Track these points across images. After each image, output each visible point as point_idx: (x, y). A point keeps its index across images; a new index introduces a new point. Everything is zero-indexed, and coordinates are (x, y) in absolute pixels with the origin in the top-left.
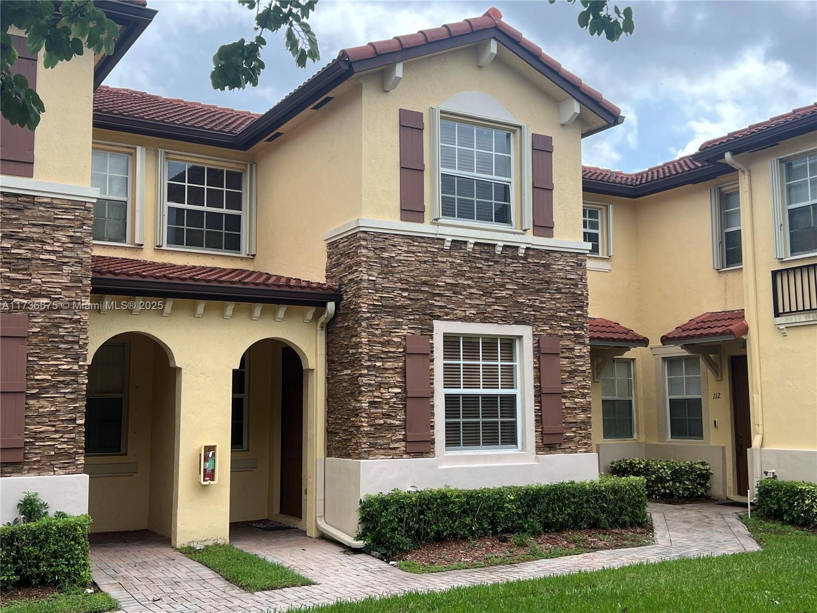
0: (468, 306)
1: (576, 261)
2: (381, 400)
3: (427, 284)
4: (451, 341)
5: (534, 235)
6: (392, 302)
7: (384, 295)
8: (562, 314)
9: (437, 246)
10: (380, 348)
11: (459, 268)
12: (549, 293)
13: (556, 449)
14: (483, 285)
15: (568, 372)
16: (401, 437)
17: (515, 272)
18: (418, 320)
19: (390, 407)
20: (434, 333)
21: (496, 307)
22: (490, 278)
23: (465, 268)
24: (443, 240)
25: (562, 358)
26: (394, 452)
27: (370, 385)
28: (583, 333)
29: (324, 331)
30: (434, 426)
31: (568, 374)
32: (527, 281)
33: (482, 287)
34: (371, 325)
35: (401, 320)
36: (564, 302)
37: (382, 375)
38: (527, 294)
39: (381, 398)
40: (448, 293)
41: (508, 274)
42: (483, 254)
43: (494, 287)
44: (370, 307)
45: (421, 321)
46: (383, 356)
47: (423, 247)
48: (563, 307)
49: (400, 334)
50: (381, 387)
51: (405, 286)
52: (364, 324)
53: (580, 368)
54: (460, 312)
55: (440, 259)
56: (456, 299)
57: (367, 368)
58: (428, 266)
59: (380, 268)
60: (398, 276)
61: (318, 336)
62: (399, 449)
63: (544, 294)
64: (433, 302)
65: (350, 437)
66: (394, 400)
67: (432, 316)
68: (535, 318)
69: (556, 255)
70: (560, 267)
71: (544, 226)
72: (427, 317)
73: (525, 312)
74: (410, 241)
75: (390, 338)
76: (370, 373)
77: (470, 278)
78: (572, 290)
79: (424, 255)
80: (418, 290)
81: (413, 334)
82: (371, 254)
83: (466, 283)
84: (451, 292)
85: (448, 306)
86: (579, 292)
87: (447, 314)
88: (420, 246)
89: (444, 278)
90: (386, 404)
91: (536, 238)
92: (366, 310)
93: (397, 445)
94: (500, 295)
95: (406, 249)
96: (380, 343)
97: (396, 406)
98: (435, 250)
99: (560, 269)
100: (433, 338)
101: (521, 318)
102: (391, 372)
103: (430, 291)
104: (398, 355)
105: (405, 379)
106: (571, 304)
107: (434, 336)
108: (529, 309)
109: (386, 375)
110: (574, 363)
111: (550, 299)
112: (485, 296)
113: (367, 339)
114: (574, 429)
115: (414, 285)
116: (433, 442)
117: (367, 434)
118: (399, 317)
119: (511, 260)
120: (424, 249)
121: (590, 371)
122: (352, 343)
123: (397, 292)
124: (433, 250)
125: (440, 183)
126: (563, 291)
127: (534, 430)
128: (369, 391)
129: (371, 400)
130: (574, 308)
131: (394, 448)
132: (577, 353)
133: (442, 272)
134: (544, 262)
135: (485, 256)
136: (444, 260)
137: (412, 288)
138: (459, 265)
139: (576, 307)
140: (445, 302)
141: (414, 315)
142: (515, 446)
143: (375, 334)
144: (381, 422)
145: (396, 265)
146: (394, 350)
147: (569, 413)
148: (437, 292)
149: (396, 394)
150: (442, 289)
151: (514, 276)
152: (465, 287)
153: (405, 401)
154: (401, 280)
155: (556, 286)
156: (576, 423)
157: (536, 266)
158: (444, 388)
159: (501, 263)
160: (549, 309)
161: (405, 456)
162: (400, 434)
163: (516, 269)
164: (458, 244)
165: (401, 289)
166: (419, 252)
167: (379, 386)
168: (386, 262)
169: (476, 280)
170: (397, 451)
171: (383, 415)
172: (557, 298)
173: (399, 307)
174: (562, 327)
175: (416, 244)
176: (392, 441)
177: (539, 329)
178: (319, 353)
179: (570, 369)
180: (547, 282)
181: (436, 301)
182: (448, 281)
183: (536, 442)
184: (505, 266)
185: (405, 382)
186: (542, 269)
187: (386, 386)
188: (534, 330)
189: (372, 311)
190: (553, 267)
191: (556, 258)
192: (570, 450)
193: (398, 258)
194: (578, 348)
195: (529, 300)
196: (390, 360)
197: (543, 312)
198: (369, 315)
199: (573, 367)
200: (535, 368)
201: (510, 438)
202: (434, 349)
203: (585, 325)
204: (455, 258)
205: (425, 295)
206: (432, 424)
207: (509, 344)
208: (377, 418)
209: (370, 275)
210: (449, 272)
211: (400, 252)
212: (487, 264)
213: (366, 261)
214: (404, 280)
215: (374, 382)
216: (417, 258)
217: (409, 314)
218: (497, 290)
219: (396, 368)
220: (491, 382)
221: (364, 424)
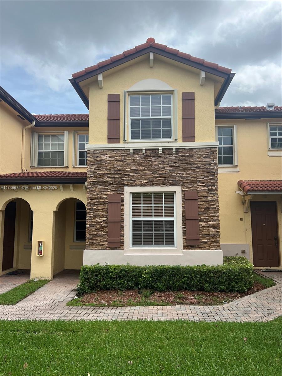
0: (143, 179)
1: (210, 152)
3: (121, 171)
4: (136, 197)
5: (182, 141)
6: (102, 180)
7: (98, 177)
8: (200, 179)
9: (126, 153)
10: (96, 200)
11: (138, 162)
12: (192, 169)
17: (170, 161)
20: (125, 192)
21: (159, 179)
22: (155, 165)
23: (141, 162)
24: (129, 149)
25: (200, 201)
26: (102, 246)
27: (90, 217)
28: (214, 188)
30: (123, 235)
31: (204, 209)
32: (178, 165)
33: (151, 169)
34: (91, 190)
35: (107, 187)
36: (202, 173)
38: (178, 171)
39: (96, 222)
40: (132, 174)
41: (166, 162)
43: (158, 169)
45: (117, 187)
46: (97, 204)
47: (119, 154)
48: (201, 176)
49: (106, 194)
51: (109, 172)
52: (88, 190)
53: (212, 206)
54: (139, 182)
55: (127, 158)
56: (137, 176)
58: (121, 162)
59: (97, 165)
60: (106, 168)
62: (104, 245)
63: (189, 170)
66: (103, 223)
67: (124, 185)
68: (183, 182)
69: (197, 150)
70: (199, 156)
71: (189, 135)
72: (121, 185)
73: (177, 180)
74: (112, 152)
75: (101, 196)
76: (91, 211)
77: (144, 166)
79: (119, 157)
80: (116, 174)
81: (113, 193)
82: (92, 160)
83: (142, 168)
84: (134, 173)
85: (132, 180)
86: (212, 168)
87: (132, 183)
88: (117, 154)
89: (130, 167)
90: (98, 225)
91: (185, 143)
92: (89, 184)
94: (161, 172)
95: (110, 156)
96: (95, 198)
97: (104, 226)
98: (125, 155)
99: (199, 157)
100: (123, 195)
101: (174, 183)
102: (101, 211)
103: (122, 173)
104: (105, 203)
107: (125, 194)
108: (179, 178)
109: (98, 212)
110: (208, 204)
111: (192, 173)
112: (152, 174)
113: (89, 197)
114: (207, 238)
115: (114, 171)
116: (121, 242)
117: (88, 238)
119: (168, 155)
125: (130, 124)
126: (201, 167)
127: (182, 238)
128: (90, 219)
129: (91, 223)
130: (208, 176)
133: (129, 164)
134: (189, 154)
135: (153, 155)
136: (130, 159)
138: (138, 160)
139: (210, 175)
140: (131, 178)
141: (113, 185)
142: (173, 245)
143: (94, 194)
144: (95, 233)
145: (105, 163)
146: (103, 201)
147: (204, 230)
148: (126, 174)
149: (104, 220)
150: (129, 172)
151: (170, 163)
152: (141, 170)
153: (108, 223)
154: (107, 170)
155: (196, 165)
156: (209, 234)
157: (184, 157)
158: (132, 217)
159: (162, 157)
160: (192, 177)
161: (107, 248)
162: (105, 239)
163: (171, 159)
164: (136, 151)
165: (107, 174)
166: (117, 156)
167: (95, 217)
168: (99, 163)
169: (148, 166)
171: (97, 230)
172: (197, 172)
173: (105, 182)
174: (200, 186)
175: (115, 153)
176: (101, 242)
177: (185, 188)
179: (205, 207)
180: (190, 164)
181: (125, 178)
182: (132, 168)
183: (183, 244)
184: (165, 158)
185: (108, 215)
186: (187, 158)
187: (99, 217)
188: (183, 188)
189: (92, 184)
190: (194, 156)
191: (197, 152)
192: (204, 248)
193: (105, 160)
194: (211, 196)
195: (179, 174)
196: (101, 205)
197: (188, 179)
198: (90, 186)
199: (207, 206)
200: (183, 207)
201: (170, 240)
202: (124, 200)
203: (216, 184)
204: (136, 157)
205: (120, 176)
207: (170, 196)
208: (93, 231)
209: (91, 169)
210: (132, 164)
211: (106, 157)
212: (154, 158)
213: (89, 163)
214: (109, 169)
215: (92, 215)
216: (115, 159)
217: (111, 184)
218: (160, 170)
219: (104, 209)
220: (159, 214)
221: (87, 234)
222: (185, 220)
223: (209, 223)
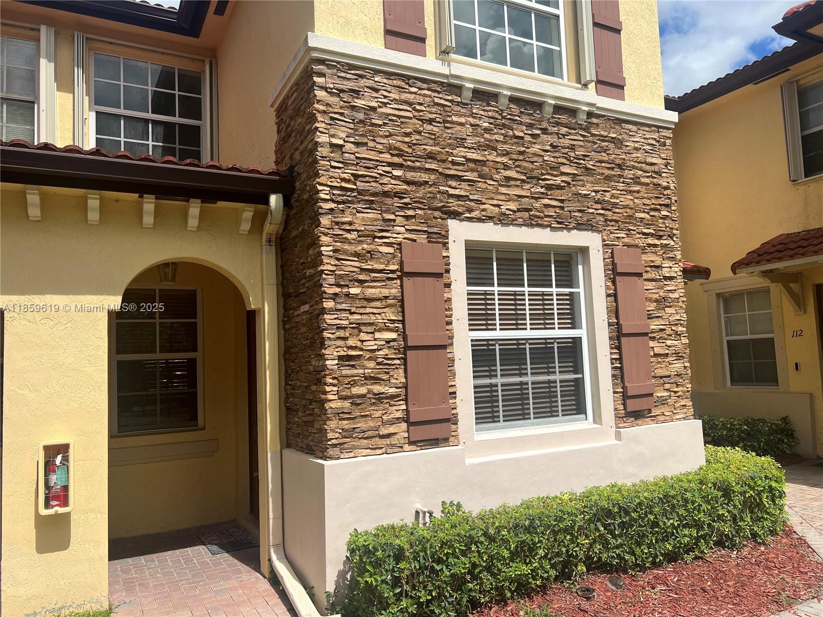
0: (503, 197)
1: (658, 139)
2: (361, 353)
5: (597, 92)
6: (372, 184)
7: (360, 173)
8: (642, 215)
9: (450, 98)
10: (357, 264)
11: (486, 136)
12: (623, 182)
13: (644, 417)
14: (525, 164)
15: (656, 301)
16: (399, 415)
17: (572, 148)
18: (421, 217)
19: (378, 364)
20: (451, 240)
21: (546, 201)
22: (535, 155)
23: (496, 137)
24: (461, 87)
25: (645, 280)
26: (388, 441)
27: (339, 328)
28: (672, 243)
30: (455, 393)
31: (655, 304)
32: (591, 163)
33: (525, 168)
34: (337, 223)
35: (392, 217)
36: (644, 198)
37: (362, 311)
38: (592, 183)
39: (361, 349)
40: (470, 176)
41: (564, 151)
42: (523, 116)
43: (543, 168)
44: (335, 192)
45: (427, 220)
46: (361, 277)
47: (425, 95)
48: (644, 204)
49: (392, 240)
50: (360, 331)
51: (396, 160)
52: (325, 221)
53: (671, 295)
54: (492, 207)
55: (455, 119)
56: (484, 186)
57: (334, 300)
58: (435, 129)
59: (352, 126)
60: (384, 141)
61: (264, 254)
62: (396, 437)
63: (617, 184)
64: (447, 189)
65: (310, 418)
66: (386, 351)
67: (445, 213)
68: (606, 220)
69: (630, 127)
70: (636, 145)
71: (612, 85)
72: (437, 214)
73: (591, 211)
74: (403, 84)
75: (373, 247)
76: (339, 307)
77: (507, 154)
78: (655, 180)
79: (428, 109)
80: (419, 168)
81: (415, 241)
82: (334, 100)
83: (499, 159)
84: (475, 174)
85: (471, 197)
86: (665, 184)
87: (470, 210)
88: (420, 95)
89: (461, 151)
90: (370, 359)
91: (602, 98)
92: (328, 197)
93: (392, 430)
94: (552, 182)
95: (397, 97)
96: (357, 255)
97: (390, 362)
98: (448, 103)
99: (636, 149)
100: (447, 249)
101: (585, 219)
102: (378, 304)
103: (441, 170)
104: (390, 275)
105: (403, 316)
106: (653, 201)
107: (451, 245)
108: (596, 206)
109: (368, 310)
110: (662, 288)
111: (625, 193)
112: (528, 183)
113: (331, 248)
114: (667, 386)
115: (413, 159)
116: (452, 420)
117: (340, 414)
118: (387, 211)
119: (567, 129)
120: (427, 99)
121: (685, 299)
122: (309, 259)
123: (384, 169)
124: (443, 102)
126: (643, 180)
127: (612, 390)
128: (339, 338)
129: (342, 353)
130: (659, 207)
131: (389, 436)
132: (666, 272)
133: (460, 143)
134: (614, 136)
135: (526, 119)
136: (463, 120)
137: (409, 163)
138: (486, 130)
139: (660, 205)
140: (466, 190)
141: (414, 209)
142: (583, 416)
143: (346, 238)
144: (363, 390)
145: (380, 122)
146: (382, 267)
147: (659, 362)
148: (452, 172)
149: (388, 342)
150: (461, 168)
151: (572, 154)
152: (497, 166)
153: (405, 354)
154: (390, 149)
155: (632, 172)
156: (669, 376)
157: (602, 141)
158: (470, 330)
159: (551, 134)
160: (625, 207)
161: (406, 447)
162: (397, 410)
163: (575, 143)
164: (485, 95)
165: (390, 164)
166: (420, 104)
167: (358, 327)
168: (361, 116)
169: (514, 157)
170: (394, 440)
171: (366, 378)
172: (634, 192)
173: (386, 194)
174: (644, 234)
175: (414, 90)
176: (384, 423)
177: (612, 236)
179: (656, 296)
180: (619, 166)
181: (450, 187)
182: (470, 155)
183: (616, 409)
184: (559, 138)
185: (403, 322)
186: (611, 146)
187: (370, 329)
188: (605, 238)
189: (340, 199)
190: (627, 144)
191: (631, 131)
192: (662, 418)
193: (384, 110)
194: (667, 265)
195: (597, 192)
196: (375, 284)
197: (617, 210)
198: (332, 205)
199: (661, 294)
200: (608, 295)
202: (451, 267)
203: (675, 232)
204: (480, 119)
205: (433, 177)
206: (451, 390)
207: (567, 262)
208: (354, 384)
209: (333, 136)
210: (470, 141)
211: (385, 101)
212: (530, 132)
213: (324, 112)
214: (396, 148)
215: (346, 322)
216: (416, 114)
217: (406, 206)
218: (548, 174)
219: (386, 298)
220: (543, 319)
221: (330, 397)
222: (618, 335)
223: (669, 342)
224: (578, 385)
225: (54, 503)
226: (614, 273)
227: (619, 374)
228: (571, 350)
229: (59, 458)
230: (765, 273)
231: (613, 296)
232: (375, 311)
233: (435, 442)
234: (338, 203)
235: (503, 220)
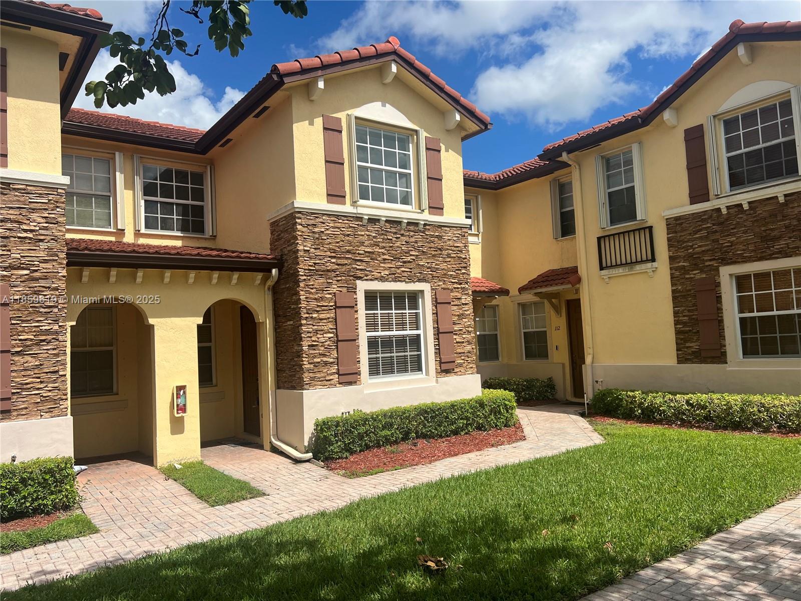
0: (382, 269)
1: (461, 233)
2: (318, 343)
3: (351, 253)
4: (371, 297)
5: (429, 213)
6: (323, 267)
7: (317, 262)
8: (451, 273)
9: (357, 223)
10: (315, 303)
11: (374, 240)
12: (442, 257)
13: (450, 372)
14: (393, 252)
15: (458, 315)
16: (334, 371)
17: (416, 242)
18: (344, 280)
19: (325, 348)
20: (357, 290)
21: (403, 269)
22: (398, 247)
23: (379, 240)
24: (362, 218)
25: (452, 305)
26: (329, 383)
27: (309, 332)
28: (467, 286)
29: (271, 292)
30: (359, 361)
31: (457, 317)
32: (425, 249)
33: (393, 254)
34: (307, 285)
35: (331, 281)
36: (453, 264)
37: (318, 324)
38: (426, 259)
39: (318, 342)
40: (366, 259)
41: (412, 244)
42: (392, 229)
43: (401, 254)
44: (306, 271)
45: (346, 282)
46: (318, 309)
47: (346, 223)
48: (453, 267)
49: (331, 292)
50: (317, 333)
51: (333, 255)
52: (302, 285)
53: (466, 312)
54: (377, 274)
55: (359, 233)
56: (373, 264)
57: (306, 320)
58: (351, 239)
59: (313, 241)
60: (327, 246)
61: (266, 296)
62: (333, 381)
63: (438, 258)
64: (356, 266)
65: (294, 373)
66: (329, 342)
67: (355, 277)
68: (433, 277)
69: (446, 228)
70: (449, 238)
71: (437, 208)
72: (351, 278)
73: (425, 272)
74: (335, 219)
75: (323, 295)
76: (308, 323)
77: (384, 248)
78: (458, 255)
79: (347, 230)
80: (343, 257)
81: (341, 291)
82: (305, 229)
83: (380, 251)
84: (369, 258)
85: (367, 269)
86: (464, 257)
87: (367, 276)
88: (343, 223)
89: (363, 248)
90: (322, 346)
91: (432, 216)
92: (303, 274)
93: (331, 377)
94: (406, 260)
95: (333, 225)
96: (315, 299)
97: (330, 347)
98: (356, 226)
99: (449, 240)
100: (356, 294)
101: (422, 277)
102: (325, 321)
103: (353, 258)
104: (330, 308)
105: (336, 326)
106: (458, 266)
107: (357, 293)
108: (427, 270)
109: (321, 324)
110: (461, 309)
111: (443, 262)
112: (394, 261)
113: (305, 297)
114: (463, 358)
115: (340, 253)
116: (359, 373)
117: (309, 370)
118: (329, 279)
119: (413, 233)
120: (347, 225)
121: (473, 314)
122: (293, 301)
123: (327, 259)
124: (354, 225)
125: (357, 173)
126: (452, 255)
127: (434, 360)
128: (308, 337)
129: (310, 344)
130: (460, 268)
131: (330, 380)
132: (463, 301)
133: (362, 243)
134: (437, 234)
135: (393, 230)
136: (363, 233)
137: (339, 255)
138: (374, 237)
139: (461, 267)
140: (365, 266)
141: (341, 276)
142: (421, 372)
143: (311, 292)
144: (319, 360)
145: (326, 238)
146: (326, 304)
147: (459, 346)
148: (358, 258)
149: (329, 338)
150: (362, 256)
151: (416, 245)
152: (379, 254)
153: (337, 344)
154: (330, 250)
155: (447, 252)
156: (464, 353)
157: (431, 237)
158: (367, 331)
159: (406, 236)
160: (442, 270)
161: (338, 385)
162: (334, 369)
163: (417, 239)
164: (373, 220)
165: (330, 257)
166: (343, 228)
167: (316, 332)
168: (317, 236)
169: (387, 249)
170: (332, 382)
171: (320, 355)
172: (448, 261)
173: (328, 271)
174: (452, 282)
175: (340, 221)
176: (328, 375)
177: (436, 284)
178: (267, 309)
179: (458, 313)
180: (440, 249)
181: (357, 265)
182: (367, 250)
183: (436, 369)
184: (410, 238)
185: (336, 329)
186: (436, 239)
187: (322, 333)
188: (432, 285)
189: (308, 274)
190: (444, 238)
191: (446, 231)
192: (460, 373)
193: (327, 232)
194: (464, 298)
195: (428, 263)
196: (324, 312)
197: (438, 271)
198: (305, 277)
199: (461, 312)
200: (433, 314)
201: (417, 366)
202: (358, 303)
203: (468, 280)
204: (371, 232)
205: (349, 261)
206: (358, 360)
207: (414, 298)
208: (315, 357)
209: (305, 246)
210: (367, 243)
211: (328, 228)
212: (395, 236)
213: (301, 235)
214: (332, 249)
215: (312, 330)
216: (341, 232)
217: (337, 276)
218: (404, 256)
219: (329, 318)
220: (402, 325)
221: (305, 363)
222: (438, 333)
223: (464, 336)
224: (419, 357)
225: (179, 412)
226: (436, 303)
227: (438, 352)
228: (416, 341)
229: (182, 391)
230: (536, 294)
231: (436, 314)
232: (324, 324)
233: (350, 383)
234: (308, 276)
235: (382, 279)
